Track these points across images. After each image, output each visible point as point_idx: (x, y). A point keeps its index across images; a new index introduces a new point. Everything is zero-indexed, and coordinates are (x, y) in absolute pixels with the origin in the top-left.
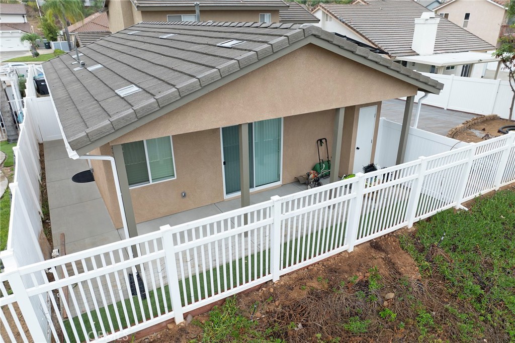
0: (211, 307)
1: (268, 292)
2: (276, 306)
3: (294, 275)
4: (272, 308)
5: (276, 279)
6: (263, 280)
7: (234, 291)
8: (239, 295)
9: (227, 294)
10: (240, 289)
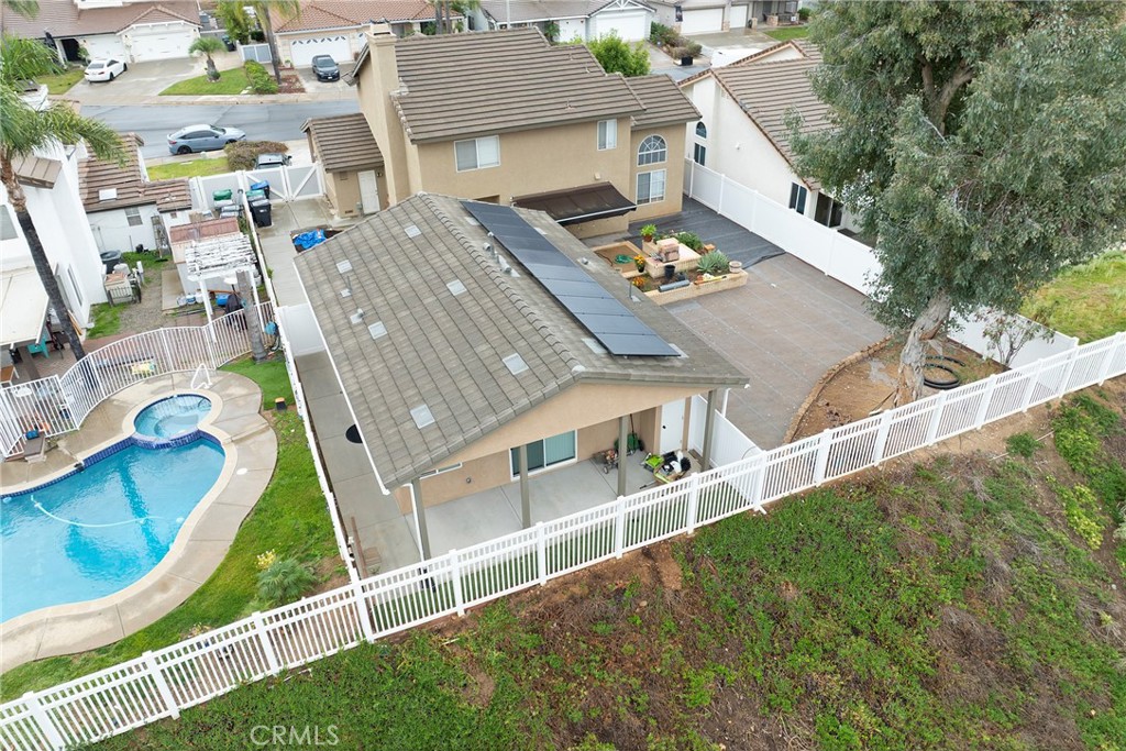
0: (487, 604)
1: (535, 595)
2: (539, 607)
3: (561, 580)
4: (536, 608)
5: (543, 583)
6: (531, 583)
7: (505, 592)
8: (510, 595)
9: (500, 594)
10: (511, 591)
